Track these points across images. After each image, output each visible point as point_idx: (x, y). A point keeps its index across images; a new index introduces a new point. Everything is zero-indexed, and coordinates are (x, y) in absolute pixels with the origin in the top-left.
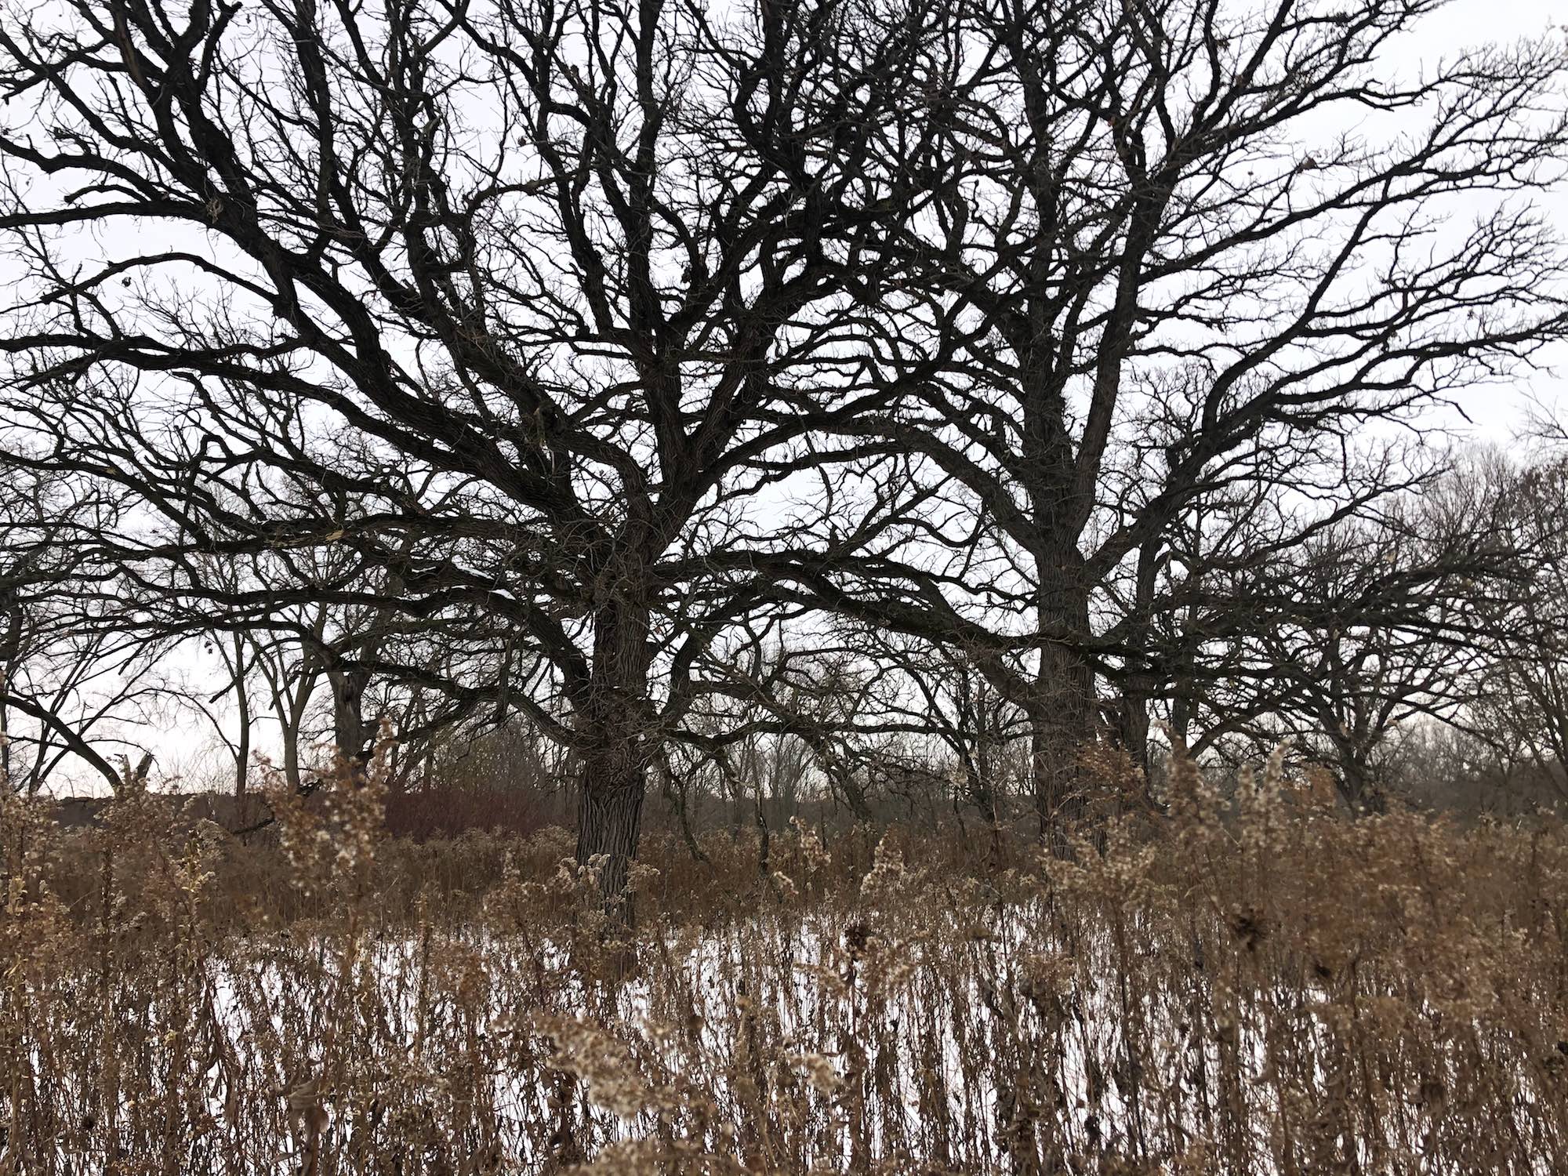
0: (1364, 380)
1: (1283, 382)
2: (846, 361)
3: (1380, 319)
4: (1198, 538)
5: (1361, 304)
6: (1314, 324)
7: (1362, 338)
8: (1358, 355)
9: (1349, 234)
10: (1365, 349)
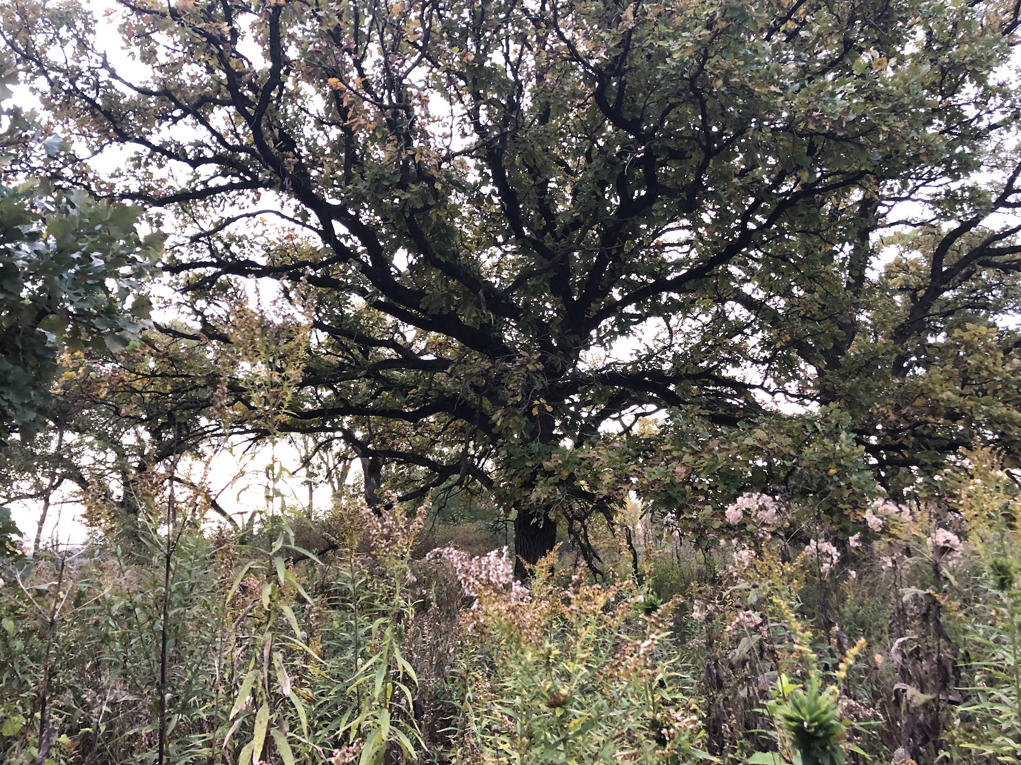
1: (992, 240)
2: (680, 244)
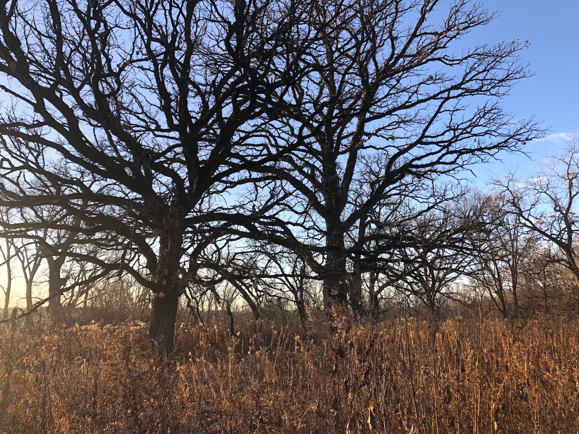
0: (441, 161)
1: (413, 160)
2: (258, 145)
3: (447, 140)
4: (380, 215)
5: (441, 133)
6: (424, 140)
7: (440, 146)
8: (439, 151)
9: (437, 109)
10: (441, 150)
